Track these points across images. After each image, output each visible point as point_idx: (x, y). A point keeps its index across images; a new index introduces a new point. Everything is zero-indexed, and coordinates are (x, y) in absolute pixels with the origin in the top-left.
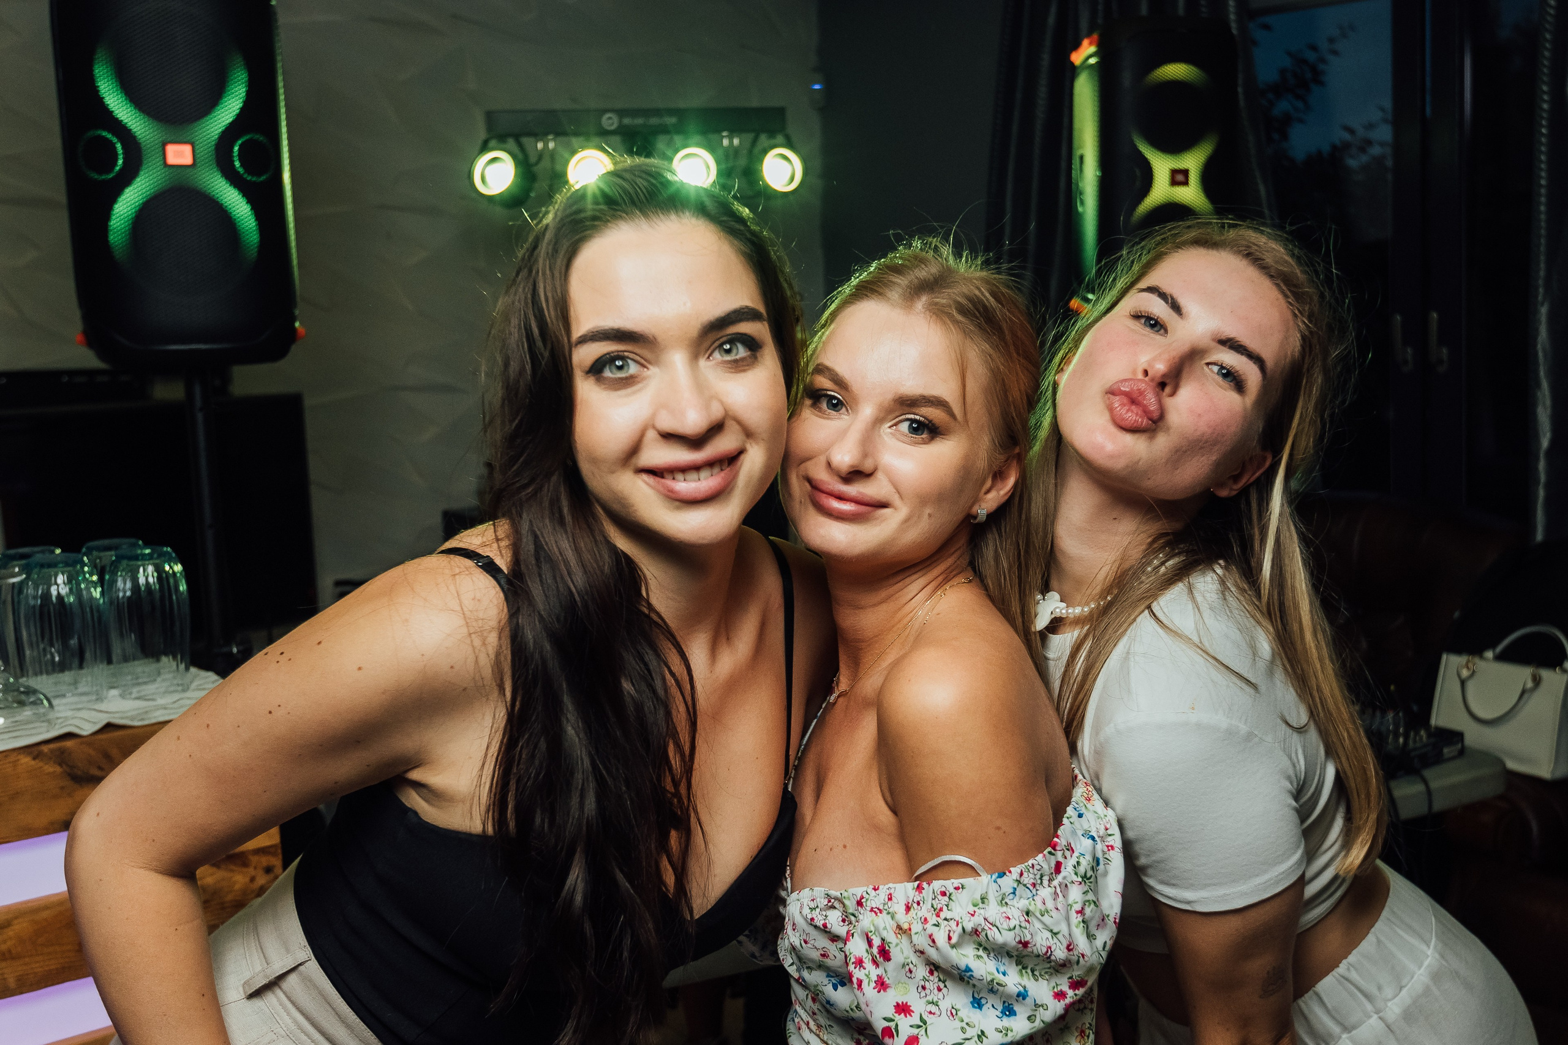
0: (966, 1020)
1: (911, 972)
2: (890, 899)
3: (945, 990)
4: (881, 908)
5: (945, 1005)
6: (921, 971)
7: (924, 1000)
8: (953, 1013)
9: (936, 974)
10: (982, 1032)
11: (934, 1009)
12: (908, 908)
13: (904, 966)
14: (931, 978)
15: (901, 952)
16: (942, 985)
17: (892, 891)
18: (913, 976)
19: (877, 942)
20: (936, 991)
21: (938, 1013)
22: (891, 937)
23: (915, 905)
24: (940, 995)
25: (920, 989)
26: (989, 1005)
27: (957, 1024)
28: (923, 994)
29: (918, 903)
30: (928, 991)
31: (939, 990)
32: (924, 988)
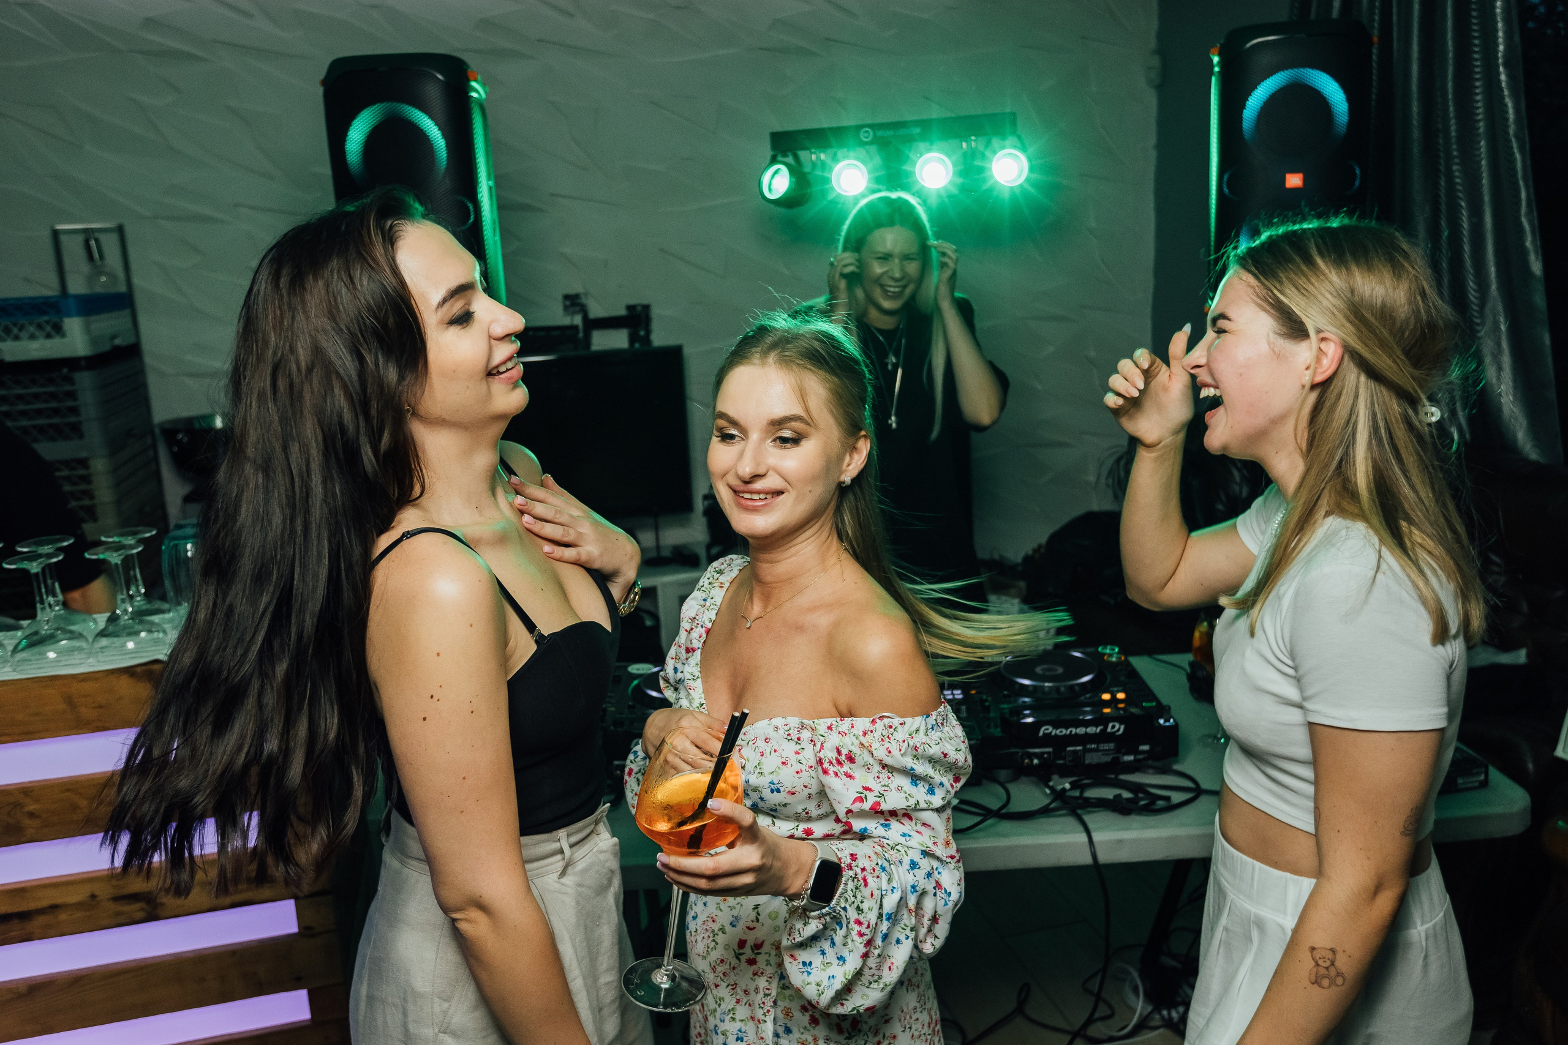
0: (908, 793)
1: (869, 769)
2: (852, 727)
3: (892, 778)
4: (846, 732)
5: (893, 786)
6: (877, 768)
7: (880, 785)
8: (900, 789)
9: (886, 769)
10: (918, 801)
11: (886, 789)
12: (865, 734)
13: (864, 766)
14: (883, 771)
15: (862, 757)
16: (890, 775)
17: (854, 722)
18: (870, 771)
19: (844, 752)
20: (887, 778)
21: (889, 790)
22: (856, 750)
23: (869, 733)
24: (890, 781)
25: (876, 778)
26: (921, 785)
27: (903, 795)
28: (878, 781)
29: (872, 732)
30: (881, 780)
31: (889, 778)
32: (878, 777)
